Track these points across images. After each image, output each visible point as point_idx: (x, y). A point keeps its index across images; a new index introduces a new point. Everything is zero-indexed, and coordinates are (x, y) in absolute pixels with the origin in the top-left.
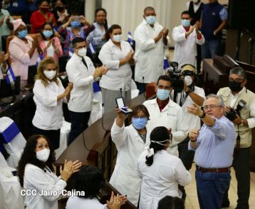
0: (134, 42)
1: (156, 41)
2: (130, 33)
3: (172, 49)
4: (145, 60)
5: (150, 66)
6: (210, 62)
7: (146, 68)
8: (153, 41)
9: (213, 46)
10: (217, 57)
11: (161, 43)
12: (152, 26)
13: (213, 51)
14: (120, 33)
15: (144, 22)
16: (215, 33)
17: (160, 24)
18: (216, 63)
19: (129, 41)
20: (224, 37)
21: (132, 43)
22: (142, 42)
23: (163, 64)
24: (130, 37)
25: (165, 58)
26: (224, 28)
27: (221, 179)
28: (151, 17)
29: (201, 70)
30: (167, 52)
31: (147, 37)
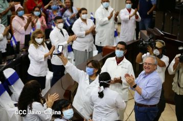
0: (95, 19)
1: (109, 18)
2: (92, 14)
3: (120, 24)
4: (102, 31)
5: (105, 35)
6: (145, 32)
7: (102, 36)
8: (107, 19)
9: (147, 22)
10: (149, 29)
11: (112, 20)
12: (107, 9)
13: (147, 26)
14: (86, 13)
15: (102, 6)
16: (148, 13)
17: (112, 7)
18: (149, 33)
19: (91, 18)
20: (154, 16)
21: (93, 20)
22: (100, 19)
23: (114, 34)
24: (92, 16)
25: (115, 30)
26: (154, 10)
27: (151, 112)
28: (106, 3)
29: (139, 38)
30: (116, 26)
31: (103, 16)
